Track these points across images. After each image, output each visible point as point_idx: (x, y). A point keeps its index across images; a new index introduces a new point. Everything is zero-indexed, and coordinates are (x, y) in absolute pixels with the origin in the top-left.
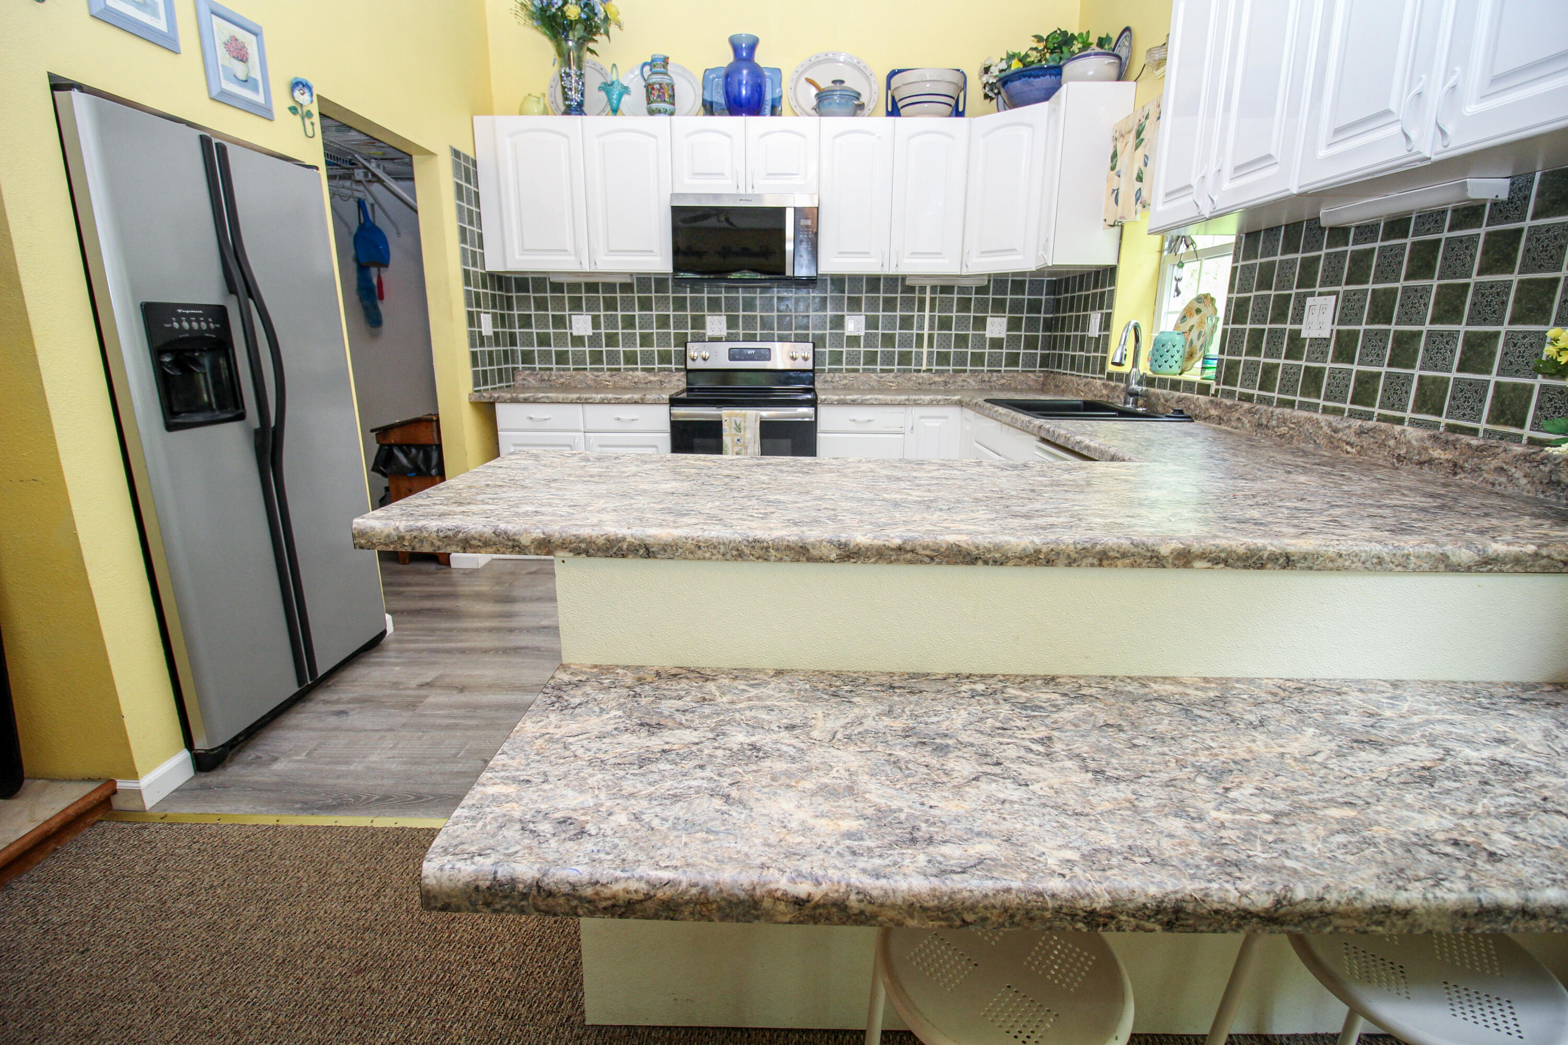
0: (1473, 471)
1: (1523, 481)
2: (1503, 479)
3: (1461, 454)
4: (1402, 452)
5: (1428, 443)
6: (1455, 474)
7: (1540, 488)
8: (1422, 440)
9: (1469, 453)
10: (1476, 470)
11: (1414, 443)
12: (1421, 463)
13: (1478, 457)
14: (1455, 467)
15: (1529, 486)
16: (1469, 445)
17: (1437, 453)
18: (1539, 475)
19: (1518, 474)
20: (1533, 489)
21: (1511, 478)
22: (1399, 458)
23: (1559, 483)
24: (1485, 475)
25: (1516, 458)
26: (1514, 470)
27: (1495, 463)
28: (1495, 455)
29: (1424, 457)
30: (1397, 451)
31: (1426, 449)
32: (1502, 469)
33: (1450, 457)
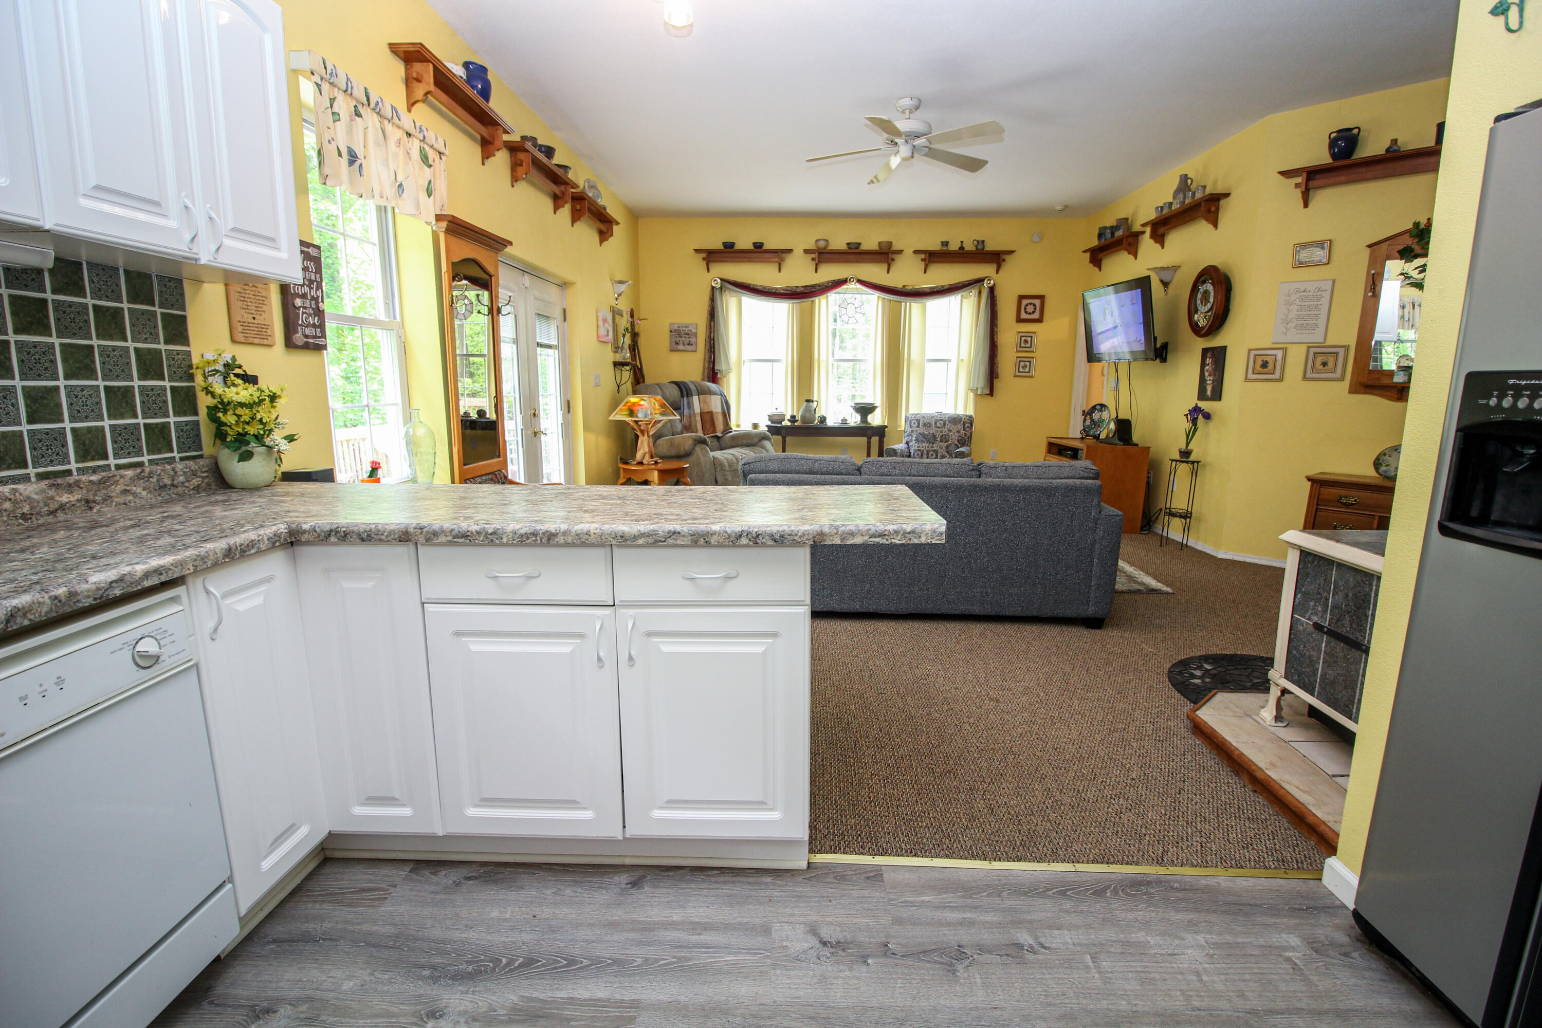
0: (105, 500)
1: (144, 493)
2: (131, 498)
3: (88, 491)
4: (26, 509)
5: (52, 493)
6: (91, 508)
7: (156, 493)
8: (43, 491)
9: (95, 487)
10: (107, 499)
11: (36, 497)
12: (53, 513)
13: (104, 488)
14: (88, 504)
15: (149, 495)
16: (91, 481)
17: (65, 498)
18: (152, 486)
19: (139, 490)
20: (152, 496)
21: (135, 495)
22: (24, 517)
23: (165, 486)
24: (116, 500)
25: (132, 479)
26: (134, 488)
27: (119, 489)
28: (117, 482)
29: (53, 506)
30: (19, 511)
31: (52, 498)
32: (126, 490)
33: (80, 496)
